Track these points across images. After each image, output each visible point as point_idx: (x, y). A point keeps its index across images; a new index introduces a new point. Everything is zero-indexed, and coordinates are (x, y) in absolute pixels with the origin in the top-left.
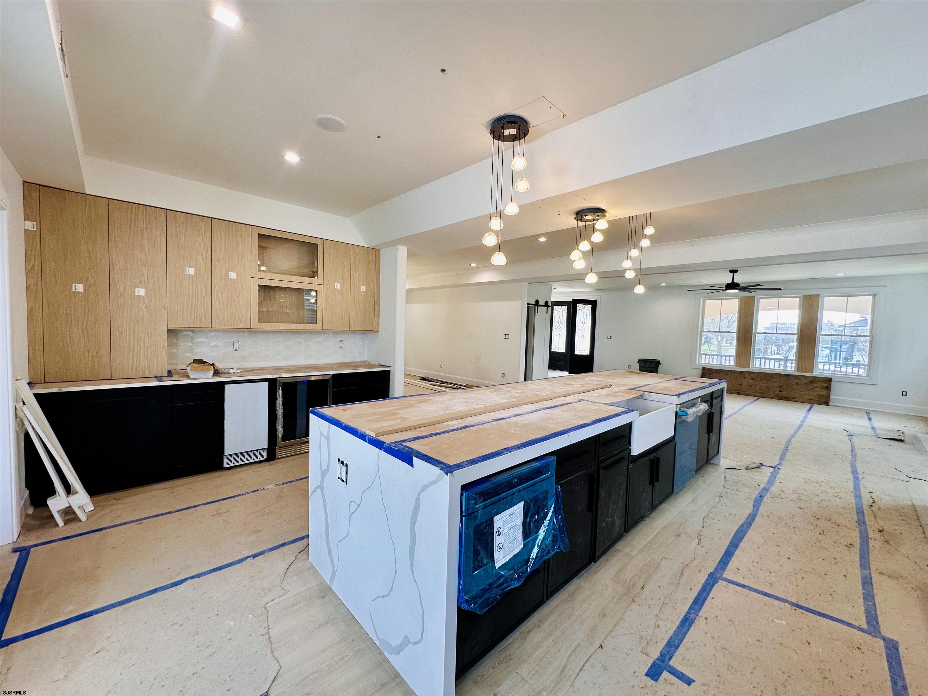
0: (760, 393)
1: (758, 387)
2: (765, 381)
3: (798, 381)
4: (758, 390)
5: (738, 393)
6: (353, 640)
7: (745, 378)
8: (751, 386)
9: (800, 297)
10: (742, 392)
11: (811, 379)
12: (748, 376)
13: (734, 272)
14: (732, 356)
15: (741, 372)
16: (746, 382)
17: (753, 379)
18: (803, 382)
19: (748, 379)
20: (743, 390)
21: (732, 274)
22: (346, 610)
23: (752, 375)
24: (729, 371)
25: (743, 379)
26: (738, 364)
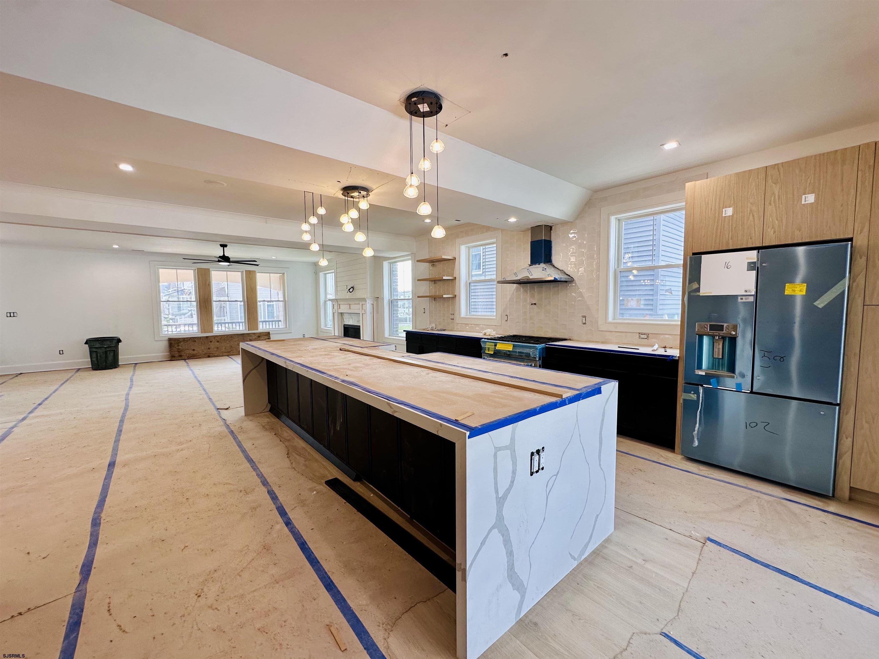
0: (226, 352)
1: (224, 348)
2: (228, 342)
3: (250, 338)
4: (224, 350)
5: (209, 357)
6: (578, 584)
7: (211, 342)
8: (217, 348)
9: (242, 272)
10: (212, 355)
11: (257, 335)
12: (213, 340)
13: (224, 246)
14: (195, 324)
15: (207, 337)
16: (213, 345)
17: (218, 342)
18: (254, 338)
19: (214, 342)
20: (212, 352)
21: (222, 248)
22: (545, 597)
23: (216, 338)
24: (195, 338)
25: (210, 343)
26: (203, 330)
